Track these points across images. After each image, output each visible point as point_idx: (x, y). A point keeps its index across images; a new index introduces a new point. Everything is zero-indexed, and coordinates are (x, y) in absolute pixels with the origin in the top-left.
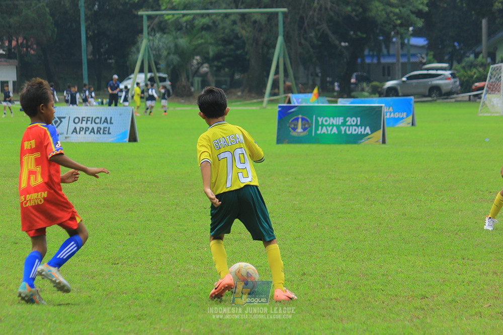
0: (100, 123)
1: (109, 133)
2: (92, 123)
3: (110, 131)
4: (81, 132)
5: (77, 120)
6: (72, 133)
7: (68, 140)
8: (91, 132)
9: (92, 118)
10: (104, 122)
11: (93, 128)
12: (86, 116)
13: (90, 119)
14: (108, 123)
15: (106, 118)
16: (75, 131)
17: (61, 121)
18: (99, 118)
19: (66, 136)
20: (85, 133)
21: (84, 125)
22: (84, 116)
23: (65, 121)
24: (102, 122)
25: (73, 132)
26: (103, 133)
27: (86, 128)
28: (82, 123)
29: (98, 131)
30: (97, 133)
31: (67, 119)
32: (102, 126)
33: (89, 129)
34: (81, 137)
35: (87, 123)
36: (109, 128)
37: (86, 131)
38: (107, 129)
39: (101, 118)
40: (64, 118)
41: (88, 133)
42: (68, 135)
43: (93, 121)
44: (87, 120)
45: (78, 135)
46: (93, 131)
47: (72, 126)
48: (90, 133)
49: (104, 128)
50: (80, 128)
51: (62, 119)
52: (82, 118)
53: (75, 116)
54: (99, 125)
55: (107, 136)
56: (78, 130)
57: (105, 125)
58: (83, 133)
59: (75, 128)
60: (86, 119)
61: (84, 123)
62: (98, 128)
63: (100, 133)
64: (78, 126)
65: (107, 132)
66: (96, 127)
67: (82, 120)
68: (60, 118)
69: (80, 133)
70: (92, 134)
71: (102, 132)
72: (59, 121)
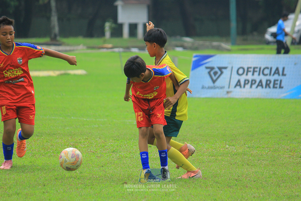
0: (270, 74)
1: (281, 87)
2: (259, 74)
3: (283, 85)
4: (246, 86)
5: (241, 71)
6: (235, 87)
7: (230, 95)
8: (258, 85)
9: (260, 68)
10: (275, 73)
11: (261, 81)
12: (253, 66)
13: (258, 70)
14: (279, 75)
15: (277, 69)
16: (238, 84)
17: (222, 73)
18: (268, 68)
19: (228, 90)
20: (251, 87)
21: (250, 77)
22: (249, 66)
23: (226, 73)
24: (272, 73)
25: (236, 85)
26: (274, 87)
27: (252, 81)
28: (247, 74)
29: (268, 85)
30: (266, 87)
31: (229, 69)
32: (272, 78)
33: (255, 81)
34: (247, 92)
35: (253, 74)
36: (281, 81)
37: (252, 84)
38: (279, 82)
39: (271, 68)
40: (226, 68)
41: (254, 86)
42: (230, 90)
43: (261, 71)
44: (254, 71)
45: (243, 90)
46: (260, 84)
47: (235, 78)
48: (257, 87)
49: (275, 81)
50: (245, 81)
51: (224, 70)
52: (248, 68)
53: (239, 66)
54: (268, 77)
55: (278, 90)
56: (242, 83)
57: (276, 77)
58: (248, 86)
59: (239, 81)
60: (252, 70)
61: (250, 74)
62: (267, 81)
63: (270, 87)
64: (243, 79)
65: (278, 86)
66: (264, 79)
67: (248, 71)
68: (220, 69)
69: (244, 87)
70: (260, 88)
71: (272, 85)
72: (219, 73)
